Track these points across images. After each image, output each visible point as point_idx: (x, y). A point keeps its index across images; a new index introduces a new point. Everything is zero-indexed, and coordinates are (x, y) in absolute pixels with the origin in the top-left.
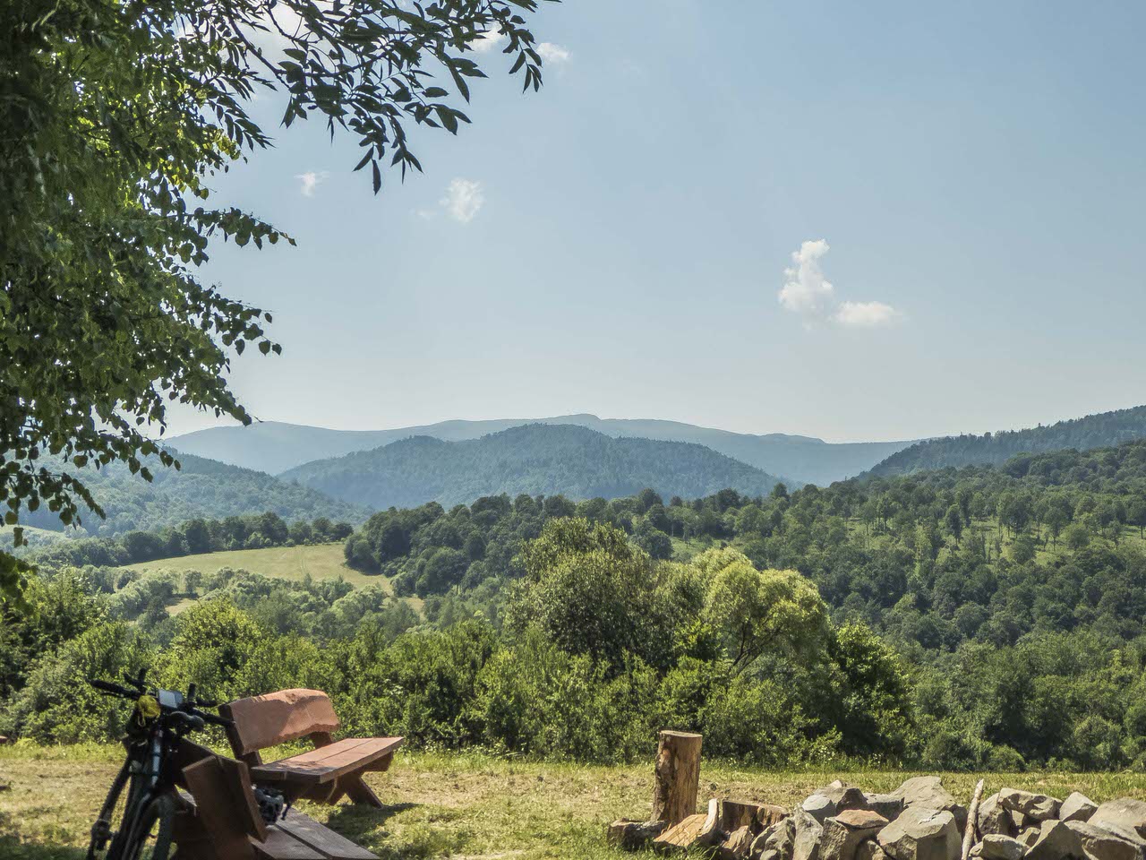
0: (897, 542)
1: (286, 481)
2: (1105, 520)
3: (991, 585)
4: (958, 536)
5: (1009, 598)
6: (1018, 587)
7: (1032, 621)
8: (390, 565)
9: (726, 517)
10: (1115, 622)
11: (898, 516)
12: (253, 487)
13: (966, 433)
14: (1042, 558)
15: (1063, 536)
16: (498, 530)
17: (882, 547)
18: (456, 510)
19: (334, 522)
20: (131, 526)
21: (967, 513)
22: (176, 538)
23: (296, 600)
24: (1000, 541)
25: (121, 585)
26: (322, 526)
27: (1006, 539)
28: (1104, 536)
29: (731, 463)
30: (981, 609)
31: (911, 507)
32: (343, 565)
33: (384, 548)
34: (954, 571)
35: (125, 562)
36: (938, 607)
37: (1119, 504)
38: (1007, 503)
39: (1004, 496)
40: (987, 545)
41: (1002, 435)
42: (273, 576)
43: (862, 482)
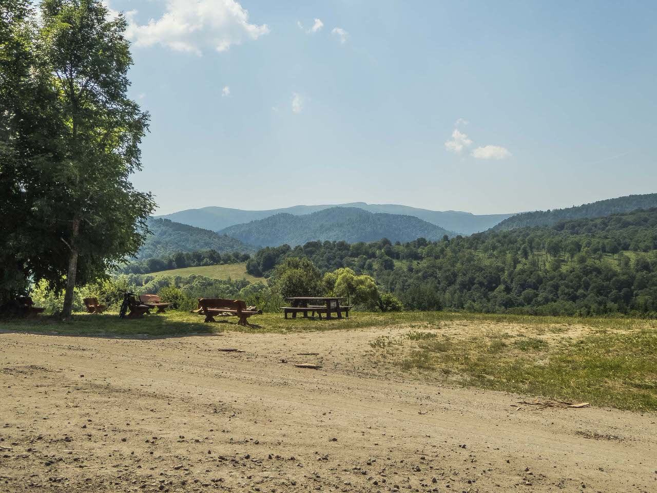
0: (498, 262)
1: (221, 234)
2: (595, 251)
3: (540, 281)
4: (526, 258)
5: (547, 287)
6: (552, 282)
8: (267, 273)
9: (419, 250)
10: (596, 298)
11: (499, 250)
12: (206, 238)
13: (538, 210)
14: (564, 269)
15: (575, 258)
16: (316, 257)
17: (491, 264)
18: (297, 248)
19: (243, 253)
20: (150, 256)
23: (224, 289)
25: (146, 282)
26: (236, 255)
27: (549, 260)
28: (594, 258)
30: (534, 292)
31: (505, 245)
32: (245, 273)
33: (264, 265)
34: (523, 275)
35: (147, 272)
36: (514, 291)
37: (603, 244)
38: (550, 244)
39: (549, 239)
40: (540, 263)
41: (556, 211)
42: (213, 278)
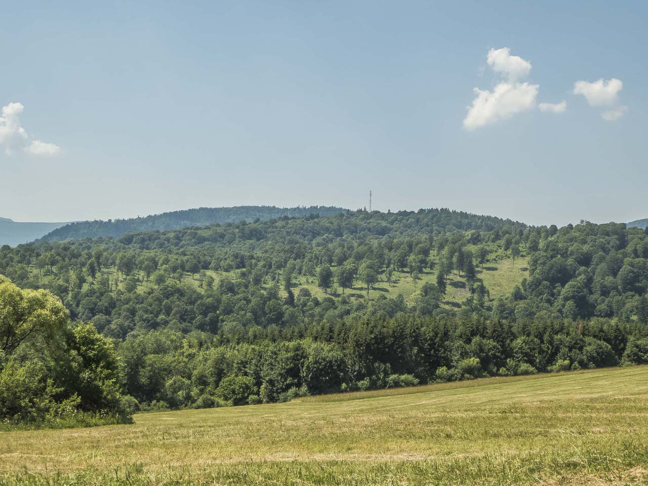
0: (58, 280)
2: (174, 269)
3: (113, 305)
4: (94, 277)
5: (122, 312)
6: (127, 306)
7: (135, 325)
10: (179, 324)
11: (59, 265)
13: (98, 219)
14: (141, 290)
15: (152, 278)
17: (48, 282)
21: (99, 264)
24: (117, 280)
27: (120, 279)
28: (174, 278)
30: (106, 318)
31: (67, 260)
34: (92, 296)
36: (81, 317)
37: (182, 260)
38: (122, 259)
39: (120, 254)
40: (110, 282)
41: (118, 221)
43: (37, 245)
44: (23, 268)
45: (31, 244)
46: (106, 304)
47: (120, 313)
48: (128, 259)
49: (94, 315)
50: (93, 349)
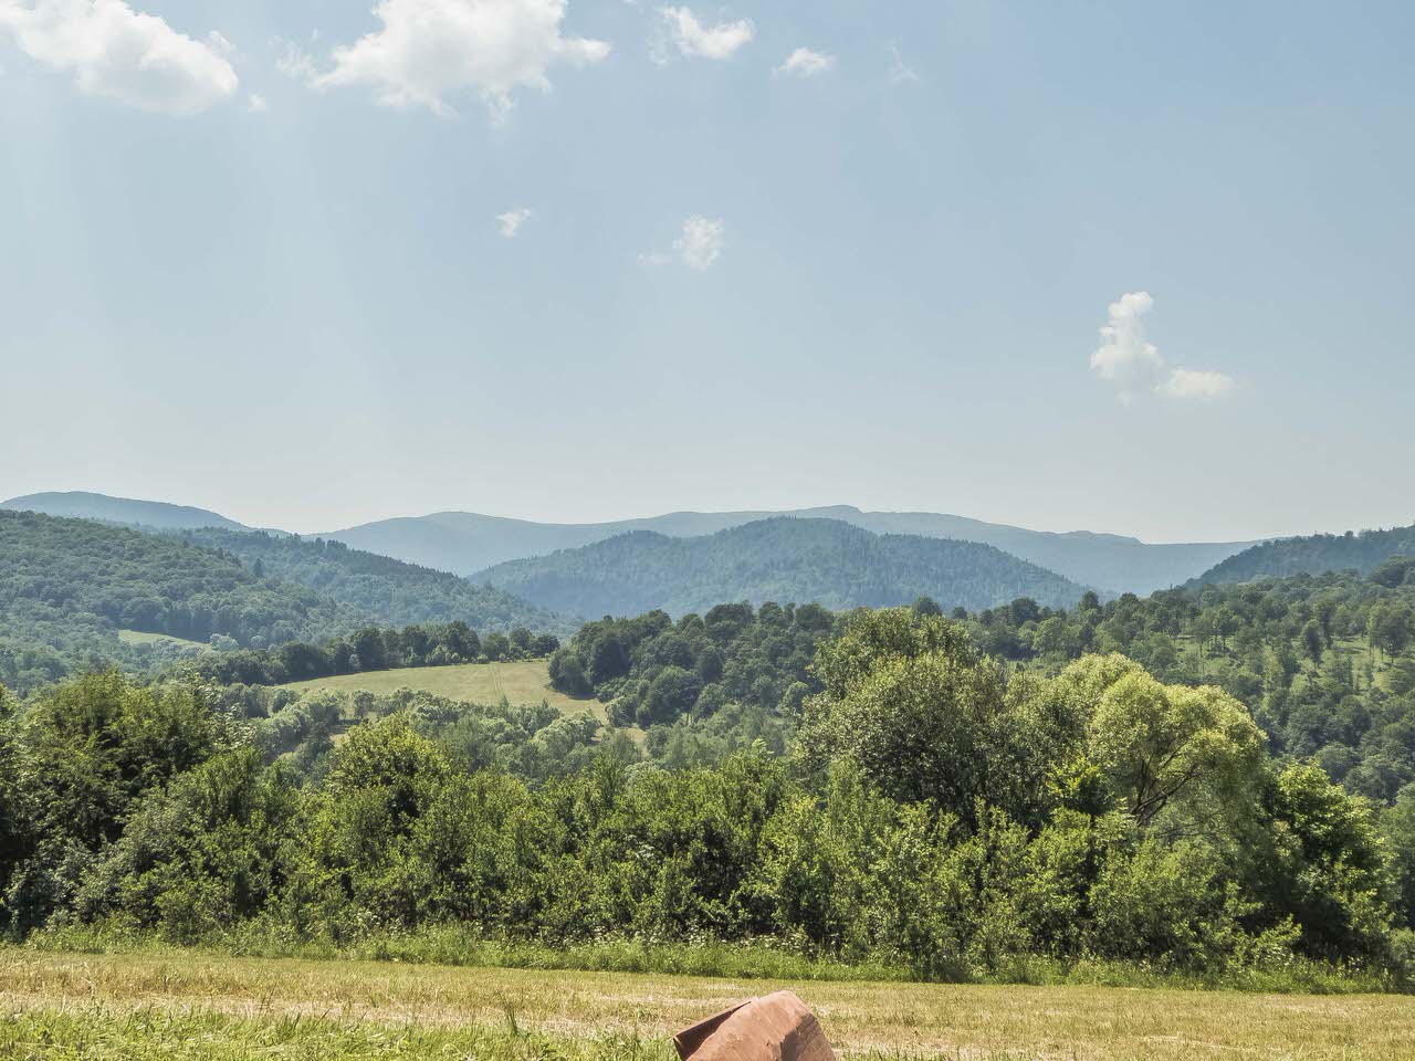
0: (1239, 666)
1: (477, 584)
3: (1362, 722)
4: (1317, 659)
5: (1384, 738)
6: (1397, 725)
8: (605, 687)
9: (1023, 633)
11: (1241, 633)
12: (437, 591)
13: (1322, 532)
16: (739, 646)
17: (1220, 672)
18: (687, 620)
19: (536, 634)
20: (290, 636)
21: (1328, 631)
22: (344, 652)
23: (489, 729)
24: (1371, 666)
25: (277, 708)
26: (522, 638)
27: (1379, 663)
29: (1025, 567)
30: (1349, 752)
31: (1256, 622)
32: (547, 687)
33: (597, 667)
34: (1314, 703)
35: (282, 680)
36: (1293, 749)
38: (1379, 619)
39: (1376, 608)
40: (1355, 672)
41: (1368, 535)
42: (458, 699)
43: (1191, 590)
44: (1164, 642)
45: (1180, 589)
46: (1347, 721)
47: (1380, 742)
48: (1394, 619)
49: (1320, 744)
50: (1323, 821)
